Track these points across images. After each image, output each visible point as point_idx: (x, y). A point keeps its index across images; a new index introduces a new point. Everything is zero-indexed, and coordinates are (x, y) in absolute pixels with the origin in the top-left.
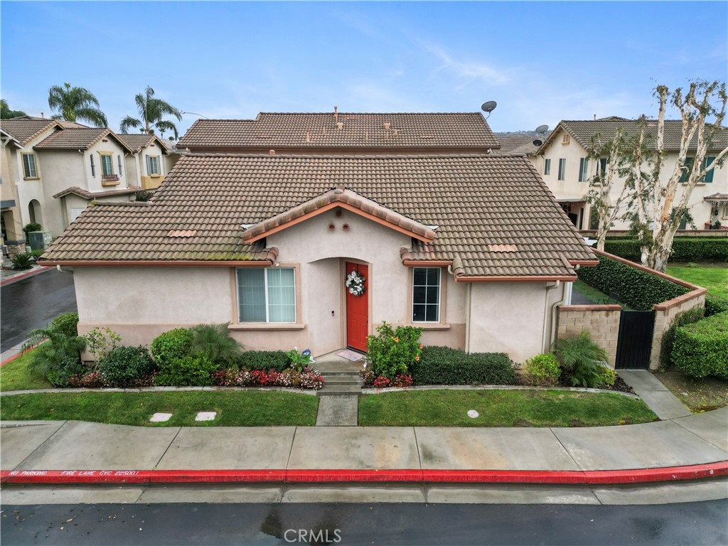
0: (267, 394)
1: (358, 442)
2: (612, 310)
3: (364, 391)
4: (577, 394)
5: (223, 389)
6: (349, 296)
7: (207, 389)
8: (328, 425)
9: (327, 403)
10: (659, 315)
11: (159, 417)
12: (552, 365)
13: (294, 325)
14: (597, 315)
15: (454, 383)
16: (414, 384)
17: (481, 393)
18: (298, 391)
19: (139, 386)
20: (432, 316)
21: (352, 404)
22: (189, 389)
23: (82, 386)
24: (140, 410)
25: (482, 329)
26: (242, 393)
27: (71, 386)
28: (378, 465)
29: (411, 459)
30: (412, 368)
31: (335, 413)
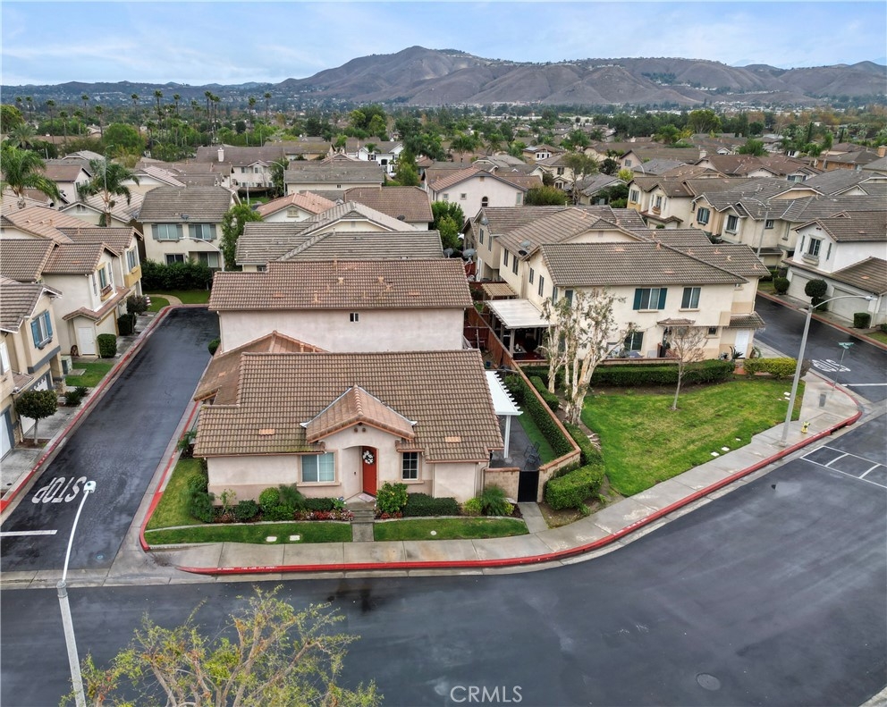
0: (324, 525)
1: (375, 550)
2: (514, 471)
3: (376, 521)
4: (490, 520)
5: (299, 522)
6: (364, 464)
7: (290, 522)
8: (359, 541)
9: (356, 528)
10: (541, 473)
11: (271, 539)
12: (477, 505)
13: (333, 483)
14: (506, 474)
15: (425, 515)
16: (403, 516)
17: (439, 521)
18: (340, 522)
19: (253, 522)
20: (414, 476)
21: (370, 529)
22: (280, 522)
23: (222, 522)
24: (259, 535)
25: (441, 485)
26: (310, 524)
27: (215, 522)
28: (386, 560)
29: (401, 557)
30: (402, 508)
31: (362, 534)
